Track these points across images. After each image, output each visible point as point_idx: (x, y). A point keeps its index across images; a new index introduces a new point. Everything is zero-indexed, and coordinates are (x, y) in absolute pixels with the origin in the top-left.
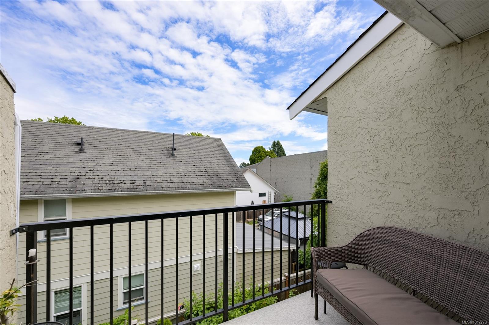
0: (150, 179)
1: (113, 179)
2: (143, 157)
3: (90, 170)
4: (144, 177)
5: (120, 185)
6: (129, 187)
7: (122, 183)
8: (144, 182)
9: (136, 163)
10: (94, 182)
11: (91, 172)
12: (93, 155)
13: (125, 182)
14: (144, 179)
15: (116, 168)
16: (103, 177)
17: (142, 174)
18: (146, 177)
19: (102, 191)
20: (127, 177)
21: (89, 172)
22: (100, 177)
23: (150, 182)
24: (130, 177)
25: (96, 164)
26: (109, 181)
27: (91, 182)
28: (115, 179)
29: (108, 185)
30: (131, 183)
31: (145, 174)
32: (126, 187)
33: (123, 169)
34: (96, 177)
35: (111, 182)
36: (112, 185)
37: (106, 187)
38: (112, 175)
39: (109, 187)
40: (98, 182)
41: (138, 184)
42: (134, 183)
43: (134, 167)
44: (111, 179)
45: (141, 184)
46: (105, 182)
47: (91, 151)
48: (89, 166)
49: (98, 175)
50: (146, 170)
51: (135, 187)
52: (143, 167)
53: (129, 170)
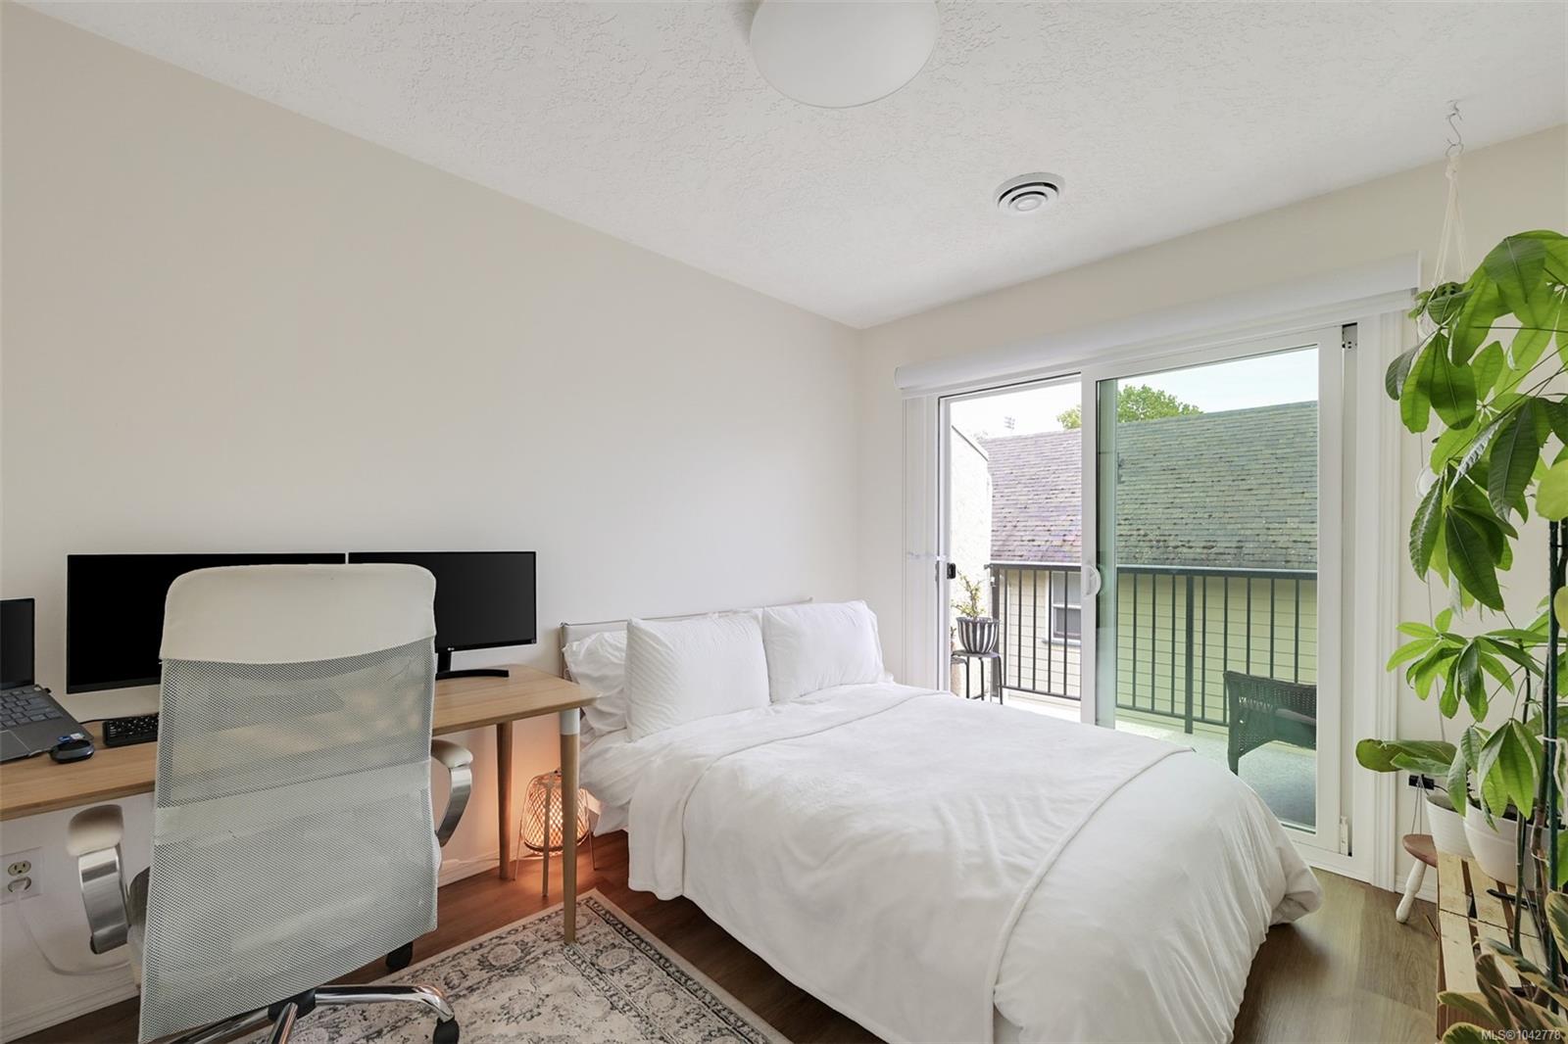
0: (1257, 538)
1: (1166, 538)
2: (1252, 482)
3: (1126, 520)
4: (1242, 532)
5: (1180, 550)
6: (1197, 557)
7: (1183, 546)
8: (1240, 544)
9: (1230, 498)
10: (1128, 544)
11: (1127, 522)
12: (1136, 487)
13: (1191, 544)
14: (1238, 538)
15: (1177, 513)
16: (1148, 532)
17: (1239, 526)
18: (1249, 532)
19: (1139, 561)
20: (1199, 533)
21: (1122, 522)
22: (1142, 532)
23: (1256, 545)
24: (1206, 532)
25: (1137, 506)
26: (1158, 541)
27: (1124, 543)
28: (1171, 538)
29: (1154, 549)
30: (1204, 548)
31: (1246, 526)
32: (1192, 556)
33: (1192, 516)
34: (1135, 533)
35: (1161, 544)
36: (1161, 550)
37: (1148, 553)
38: (1167, 527)
39: (1156, 553)
40: (1136, 543)
41: (1222, 551)
42: (1213, 547)
43: (1219, 509)
44: (1162, 538)
45: (1227, 551)
46: (1148, 544)
47: (1134, 479)
48: (1126, 511)
49: (1138, 530)
50: (1252, 514)
51: (1212, 557)
52: (1246, 509)
53: (1206, 515)
